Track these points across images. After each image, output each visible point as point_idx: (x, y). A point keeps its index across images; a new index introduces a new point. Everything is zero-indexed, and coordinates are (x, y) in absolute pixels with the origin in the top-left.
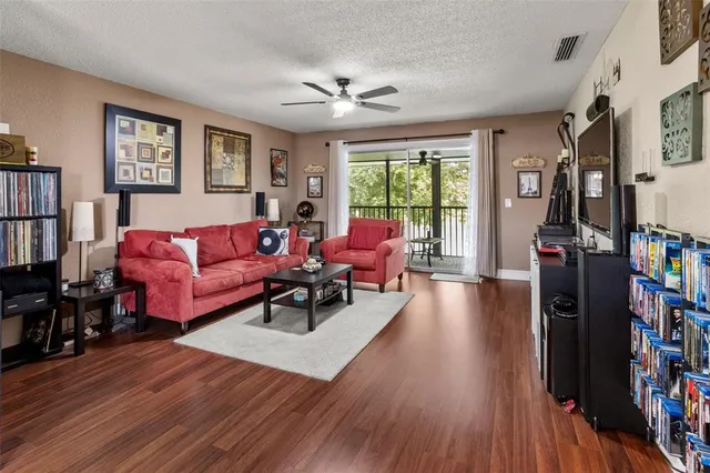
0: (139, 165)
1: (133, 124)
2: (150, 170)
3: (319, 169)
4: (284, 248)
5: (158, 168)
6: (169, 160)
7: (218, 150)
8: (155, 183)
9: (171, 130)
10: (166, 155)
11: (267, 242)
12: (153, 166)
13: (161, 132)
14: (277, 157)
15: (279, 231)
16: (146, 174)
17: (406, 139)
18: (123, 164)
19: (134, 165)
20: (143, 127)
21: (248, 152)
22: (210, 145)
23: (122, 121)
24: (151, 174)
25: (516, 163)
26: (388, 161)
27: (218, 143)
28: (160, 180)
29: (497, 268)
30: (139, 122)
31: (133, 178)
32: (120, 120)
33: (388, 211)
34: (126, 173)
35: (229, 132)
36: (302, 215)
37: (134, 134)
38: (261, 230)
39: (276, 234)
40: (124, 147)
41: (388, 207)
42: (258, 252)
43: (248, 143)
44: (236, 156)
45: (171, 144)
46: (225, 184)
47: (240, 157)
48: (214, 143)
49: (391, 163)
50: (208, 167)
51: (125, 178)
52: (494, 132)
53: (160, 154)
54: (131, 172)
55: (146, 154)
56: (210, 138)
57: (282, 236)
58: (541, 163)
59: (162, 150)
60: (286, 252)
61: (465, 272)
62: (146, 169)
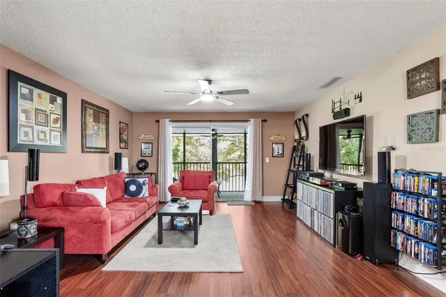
0: (36, 128)
1: (31, 92)
2: (45, 133)
3: (150, 137)
4: (145, 192)
5: (51, 131)
6: (58, 125)
7: (90, 120)
8: (48, 144)
9: (59, 100)
10: (56, 121)
11: (133, 188)
12: (47, 129)
13: (53, 101)
14: (123, 128)
15: (141, 180)
16: (42, 136)
17: (211, 121)
18: (23, 126)
19: (32, 127)
20: (39, 96)
21: (107, 123)
22: (85, 116)
23: (23, 89)
24: (45, 136)
25: (272, 138)
26: (184, 134)
27: (90, 114)
28: (52, 142)
29: (263, 195)
30: (36, 91)
31: (31, 139)
32: (21, 86)
33: (184, 165)
34: (26, 134)
35: (97, 107)
36: (140, 169)
37: (32, 100)
38: (126, 180)
39: (139, 182)
40: (25, 111)
41: (184, 163)
42: (126, 196)
43: (107, 116)
44: (101, 125)
45: (59, 112)
46: (94, 146)
47: (103, 127)
48: (88, 115)
49: (186, 135)
50: (84, 132)
51: (25, 139)
52: (262, 121)
53: (52, 120)
54: (31, 133)
55: (41, 118)
56: (85, 110)
57: (144, 184)
58: (284, 139)
59: (53, 117)
60: (147, 195)
61: (245, 199)
62: (42, 132)
